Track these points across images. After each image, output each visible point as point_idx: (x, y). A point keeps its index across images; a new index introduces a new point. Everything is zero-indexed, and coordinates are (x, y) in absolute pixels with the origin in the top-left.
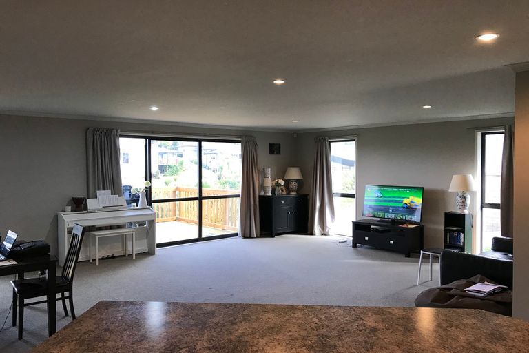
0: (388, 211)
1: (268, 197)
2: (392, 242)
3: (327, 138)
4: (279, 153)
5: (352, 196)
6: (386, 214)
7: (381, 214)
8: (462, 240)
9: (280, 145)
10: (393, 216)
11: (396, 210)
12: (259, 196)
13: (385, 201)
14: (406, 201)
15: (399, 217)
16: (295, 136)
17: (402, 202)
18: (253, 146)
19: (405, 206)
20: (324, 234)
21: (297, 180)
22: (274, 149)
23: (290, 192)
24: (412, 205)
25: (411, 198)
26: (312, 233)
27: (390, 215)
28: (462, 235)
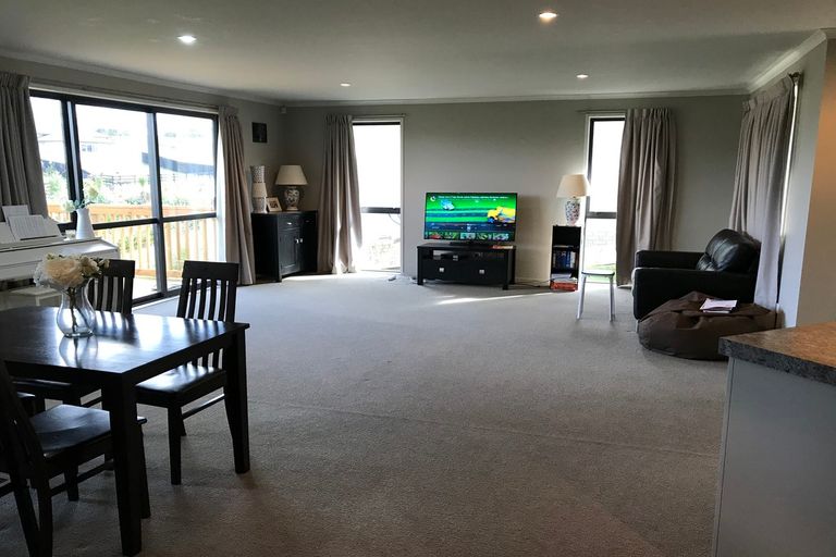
0: (465, 230)
1: (263, 215)
2: (482, 271)
3: (350, 118)
4: (265, 141)
5: (396, 211)
6: (462, 234)
7: (455, 234)
8: (573, 261)
9: (265, 125)
10: (473, 236)
11: (477, 227)
12: (252, 215)
13: (460, 215)
14: (492, 213)
15: (483, 236)
16: (284, 112)
17: (486, 214)
18: (236, 126)
19: (491, 221)
20: (348, 271)
21: (299, 187)
22: (259, 133)
23: (287, 207)
24: (501, 218)
25: (500, 209)
26: (329, 271)
27: (467, 235)
28: (573, 254)
